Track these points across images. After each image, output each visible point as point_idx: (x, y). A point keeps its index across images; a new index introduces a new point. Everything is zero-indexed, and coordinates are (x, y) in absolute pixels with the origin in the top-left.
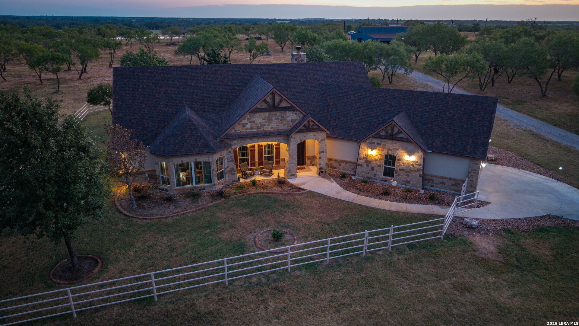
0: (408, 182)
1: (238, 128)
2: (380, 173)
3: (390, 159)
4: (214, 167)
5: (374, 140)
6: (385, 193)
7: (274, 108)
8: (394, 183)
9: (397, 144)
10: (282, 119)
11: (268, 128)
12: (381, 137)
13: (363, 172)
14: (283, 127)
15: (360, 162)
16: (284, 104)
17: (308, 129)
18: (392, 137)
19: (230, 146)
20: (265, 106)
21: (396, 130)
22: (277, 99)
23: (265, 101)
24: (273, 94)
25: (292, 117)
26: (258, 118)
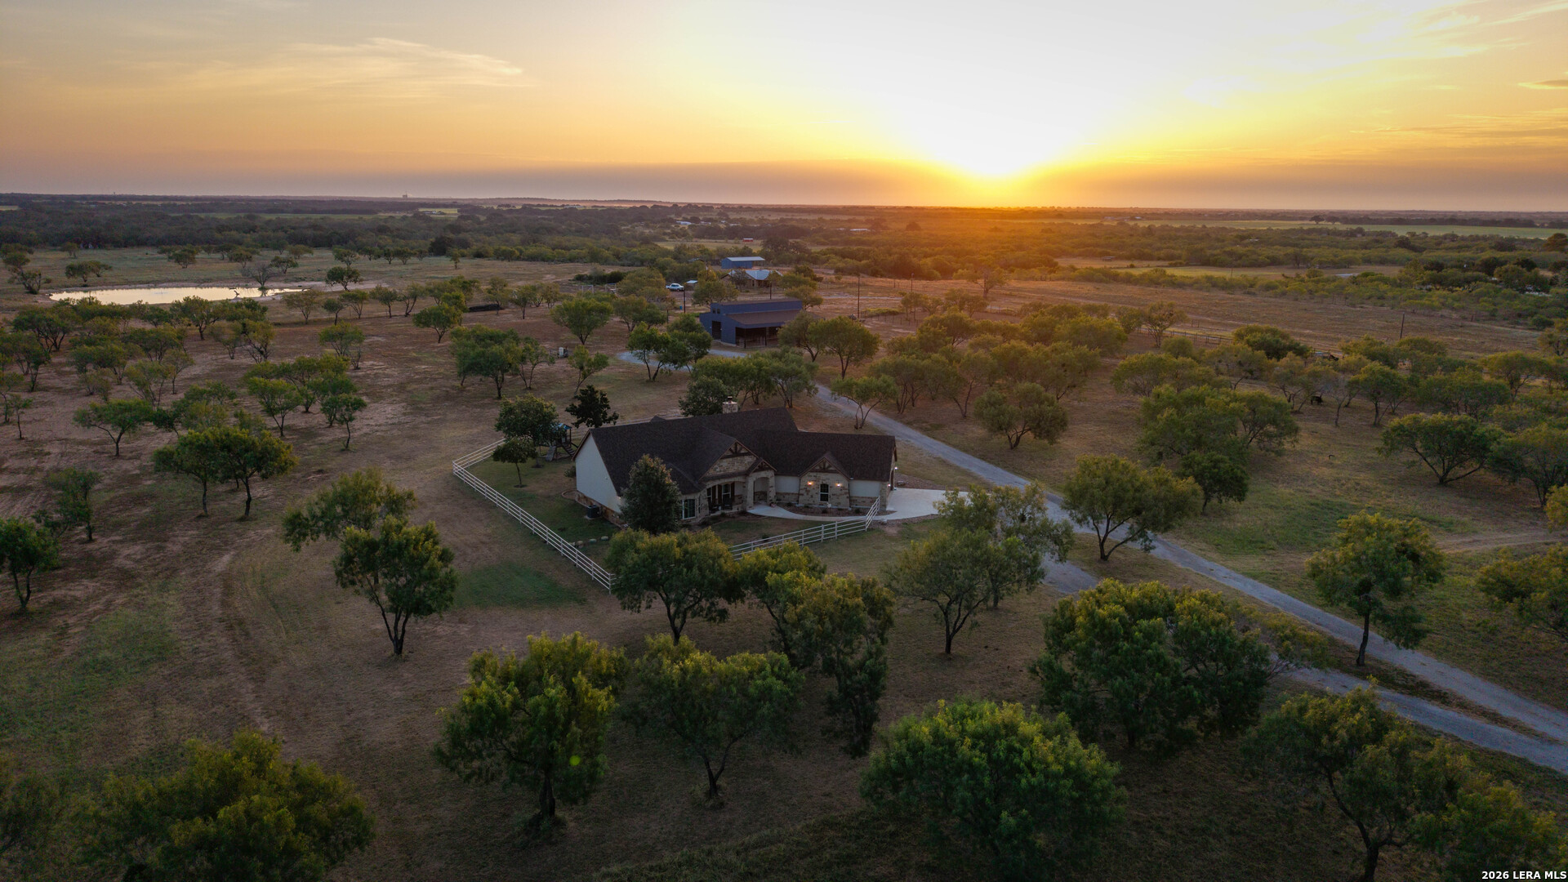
0: (839, 503)
1: (711, 472)
2: (818, 498)
3: (825, 488)
4: (697, 503)
5: (811, 474)
6: (825, 512)
7: (736, 454)
8: (830, 506)
9: (829, 476)
10: (742, 462)
11: (731, 471)
12: (817, 471)
13: (804, 500)
14: (742, 468)
15: (801, 492)
16: (742, 452)
17: (762, 469)
18: (824, 470)
19: (704, 486)
20: (730, 453)
21: (827, 465)
22: (738, 447)
23: (730, 450)
24: (736, 444)
25: (749, 460)
26: (725, 463)
